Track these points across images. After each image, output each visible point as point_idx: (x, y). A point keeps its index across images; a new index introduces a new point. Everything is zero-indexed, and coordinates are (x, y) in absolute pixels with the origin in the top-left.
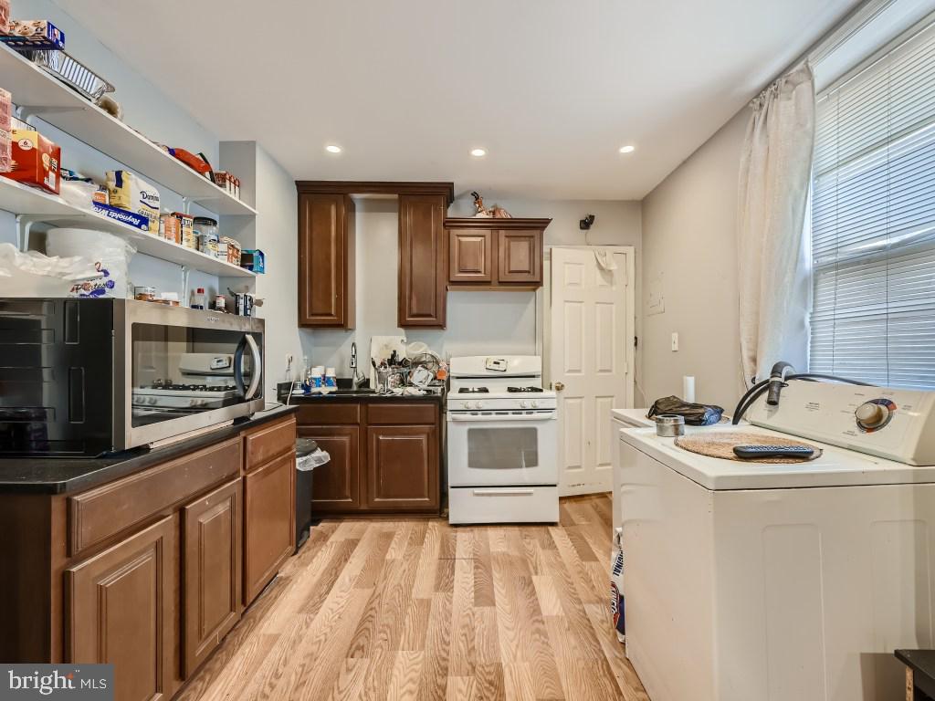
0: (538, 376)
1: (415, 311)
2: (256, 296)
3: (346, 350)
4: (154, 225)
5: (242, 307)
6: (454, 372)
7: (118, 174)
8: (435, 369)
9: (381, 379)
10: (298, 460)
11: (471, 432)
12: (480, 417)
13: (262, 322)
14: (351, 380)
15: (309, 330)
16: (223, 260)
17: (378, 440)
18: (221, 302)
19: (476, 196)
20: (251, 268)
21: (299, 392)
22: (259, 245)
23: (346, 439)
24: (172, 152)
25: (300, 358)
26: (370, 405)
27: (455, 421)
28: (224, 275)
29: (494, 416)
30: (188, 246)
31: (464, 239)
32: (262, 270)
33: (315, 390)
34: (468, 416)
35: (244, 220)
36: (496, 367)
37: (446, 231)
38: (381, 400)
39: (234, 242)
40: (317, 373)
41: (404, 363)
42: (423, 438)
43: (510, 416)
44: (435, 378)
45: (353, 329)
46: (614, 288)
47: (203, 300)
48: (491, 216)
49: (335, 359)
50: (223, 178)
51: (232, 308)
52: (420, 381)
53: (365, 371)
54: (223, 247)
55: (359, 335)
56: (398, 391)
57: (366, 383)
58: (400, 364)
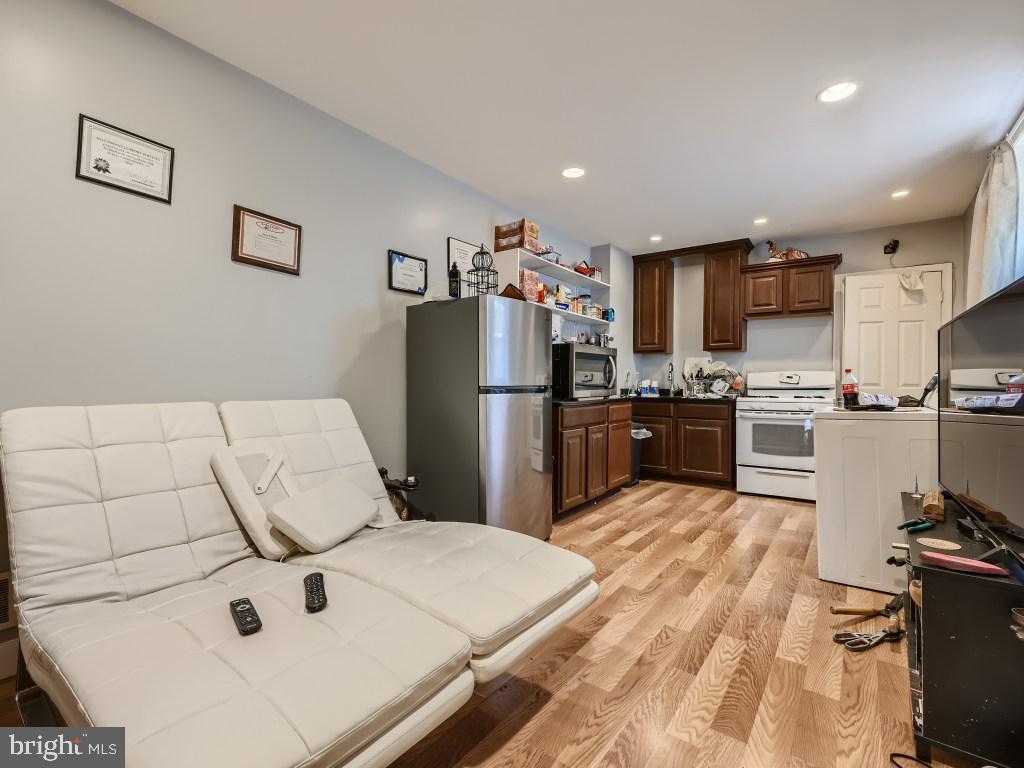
0: (833, 389)
1: (716, 338)
2: (609, 336)
3: (666, 368)
4: (571, 306)
5: (602, 343)
6: (749, 385)
7: (558, 286)
8: (732, 381)
9: (690, 388)
10: (633, 431)
11: (754, 426)
12: (763, 415)
13: (615, 350)
14: (669, 390)
15: (640, 355)
16: (594, 318)
17: (685, 429)
18: (593, 340)
19: (770, 243)
20: (607, 319)
21: (633, 395)
22: (611, 306)
23: (663, 426)
24: (576, 270)
25: (634, 373)
26: (680, 405)
27: (742, 417)
28: (593, 324)
29: (774, 415)
30: (580, 314)
31: (758, 280)
32: (613, 320)
33: (644, 395)
34: (753, 414)
35: (604, 290)
36: (789, 380)
37: (743, 277)
38: (688, 401)
39: (599, 306)
40: (645, 384)
41: (708, 377)
42: (718, 429)
43: (789, 415)
44: (731, 388)
45: (672, 353)
46: (924, 306)
47: (583, 340)
48: (785, 259)
49: (658, 375)
50: (593, 270)
51: (598, 343)
52: (719, 389)
53: (678, 383)
54: (594, 310)
55: (675, 358)
56: (701, 396)
57: (680, 392)
58: (706, 378)
